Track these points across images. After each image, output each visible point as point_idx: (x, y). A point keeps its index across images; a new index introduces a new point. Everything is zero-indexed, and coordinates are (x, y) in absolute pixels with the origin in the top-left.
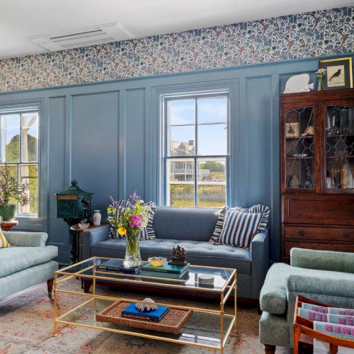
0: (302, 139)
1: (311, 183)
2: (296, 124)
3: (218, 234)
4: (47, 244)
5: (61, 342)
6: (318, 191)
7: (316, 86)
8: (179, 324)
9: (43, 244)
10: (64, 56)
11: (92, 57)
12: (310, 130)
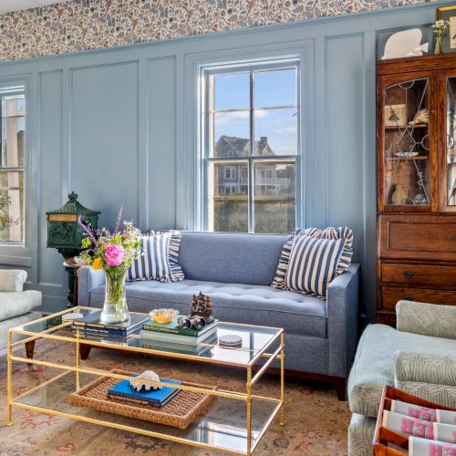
0: (410, 129)
1: (425, 197)
2: (402, 106)
3: (282, 273)
4: (26, 287)
5: (29, 439)
6: (434, 210)
7: (433, 47)
8: (190, 412)
9: (20, 287)
10: (61, 12)
11: (99, 12)
12: (422, 116)
